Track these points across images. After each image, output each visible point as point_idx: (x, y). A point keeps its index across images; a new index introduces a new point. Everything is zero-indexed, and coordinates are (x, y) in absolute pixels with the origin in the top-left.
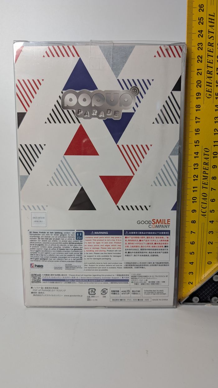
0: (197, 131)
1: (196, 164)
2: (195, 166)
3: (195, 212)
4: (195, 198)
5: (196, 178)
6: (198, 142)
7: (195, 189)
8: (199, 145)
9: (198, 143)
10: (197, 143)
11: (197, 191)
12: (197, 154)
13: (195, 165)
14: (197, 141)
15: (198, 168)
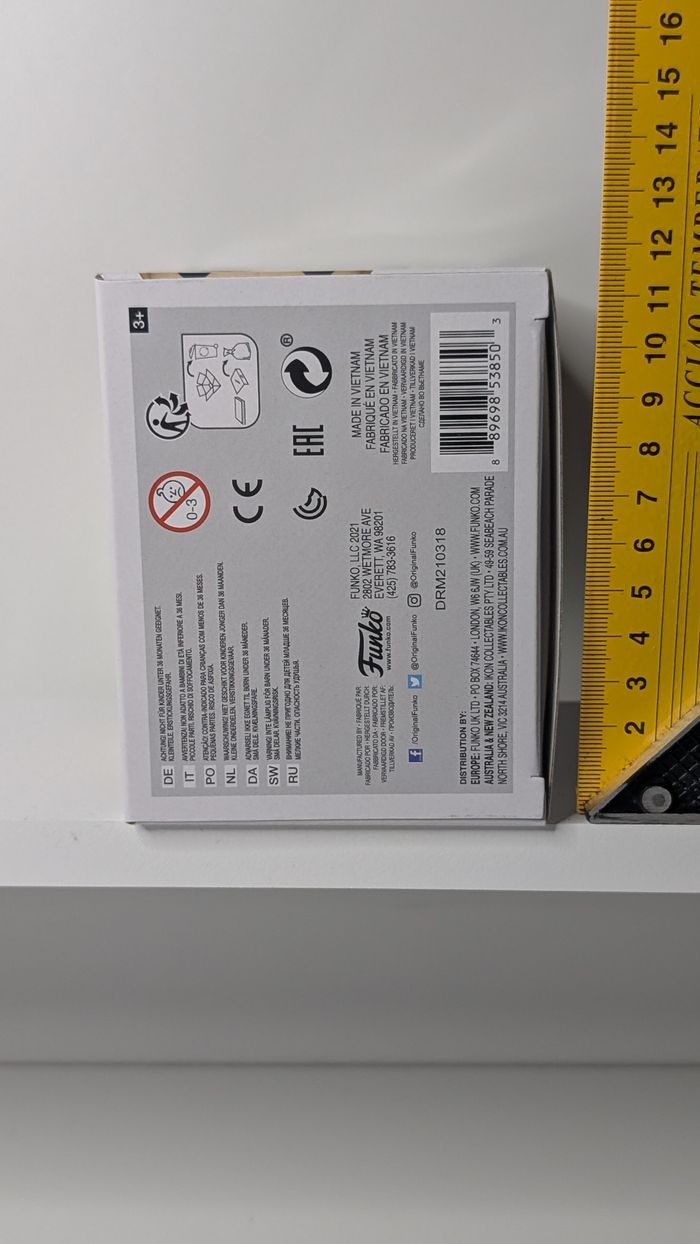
0: (671, 25)
1: (664, 181)
2: (657, 189)
3: (660, 403)
4: (658, 341)
5: (662, 245)
6: (673, 76)
7: (659, 297)
8: (677, 92)
9: (676, 81)
10: (667, 80)
11: (666, 305)
12: (667, 131)
13: (659, 184)
14: (670, 71)
15: (671, 200)
